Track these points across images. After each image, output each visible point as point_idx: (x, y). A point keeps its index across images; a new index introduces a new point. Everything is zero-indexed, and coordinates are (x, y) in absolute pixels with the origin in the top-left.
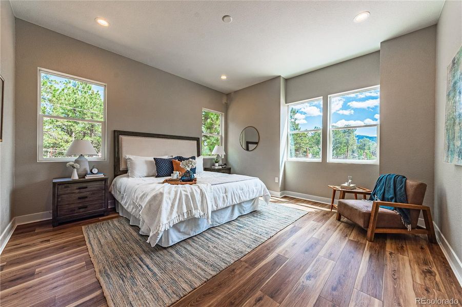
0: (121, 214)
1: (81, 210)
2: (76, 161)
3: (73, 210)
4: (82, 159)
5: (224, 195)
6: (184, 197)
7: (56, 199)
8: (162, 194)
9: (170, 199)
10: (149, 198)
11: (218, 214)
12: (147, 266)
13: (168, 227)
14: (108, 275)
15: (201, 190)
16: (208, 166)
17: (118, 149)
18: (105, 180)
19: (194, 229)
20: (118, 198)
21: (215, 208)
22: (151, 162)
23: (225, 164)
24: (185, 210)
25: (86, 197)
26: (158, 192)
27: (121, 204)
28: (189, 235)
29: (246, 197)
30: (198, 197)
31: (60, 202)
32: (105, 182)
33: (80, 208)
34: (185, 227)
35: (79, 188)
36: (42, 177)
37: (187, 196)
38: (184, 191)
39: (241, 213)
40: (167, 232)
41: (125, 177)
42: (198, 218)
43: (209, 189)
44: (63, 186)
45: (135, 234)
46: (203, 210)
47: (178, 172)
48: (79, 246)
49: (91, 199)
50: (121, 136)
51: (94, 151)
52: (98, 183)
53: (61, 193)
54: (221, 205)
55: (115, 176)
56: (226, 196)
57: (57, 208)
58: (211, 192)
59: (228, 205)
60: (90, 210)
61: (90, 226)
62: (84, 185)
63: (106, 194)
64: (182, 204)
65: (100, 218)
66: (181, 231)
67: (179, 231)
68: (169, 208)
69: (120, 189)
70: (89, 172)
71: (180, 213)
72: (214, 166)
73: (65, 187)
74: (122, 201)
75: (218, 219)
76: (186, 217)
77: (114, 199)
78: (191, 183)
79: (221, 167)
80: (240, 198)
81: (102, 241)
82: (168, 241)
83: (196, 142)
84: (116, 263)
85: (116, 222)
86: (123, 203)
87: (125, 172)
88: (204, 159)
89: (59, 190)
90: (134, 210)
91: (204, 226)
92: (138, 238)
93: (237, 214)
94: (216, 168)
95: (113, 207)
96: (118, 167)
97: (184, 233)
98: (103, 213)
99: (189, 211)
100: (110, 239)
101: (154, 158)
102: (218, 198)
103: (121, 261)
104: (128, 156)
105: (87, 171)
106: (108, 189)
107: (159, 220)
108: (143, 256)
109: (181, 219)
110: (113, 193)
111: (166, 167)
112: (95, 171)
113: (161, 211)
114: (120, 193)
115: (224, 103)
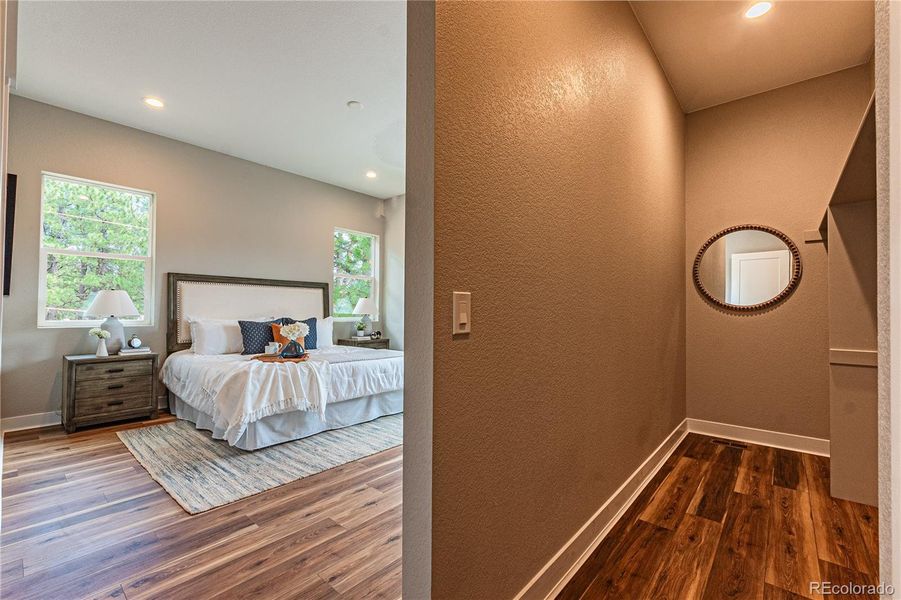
0: (179, 417)
1: (113, 408)
2: (104, 327)
3: (99, 408)
4: (113, 322)
5: (351, 379)
6: (280, 379)
7: (73, 389)
8: (246, 373)
9: (258, 381)
10: (227, 379)
11: (340, 407)
12: (223, 469)
13: (253, 419)
14: (168, 477)
15: (310, 370)
16: (345, 337)
17: (175, 306)
18: (153, 358)
19: (297, 429)
20: (175, 388)
21: (333, 399)
22: (234, 327)
23: (379, 333)
24: (282, 397)
25: (122, 387)
26: (242, 370)
27: (179, 399)
28: (290, 437)
29: (391, 384)
30: (304, 381)
31: (79, 393)
32: (153, 362)
33: (110, 404)
34: (283, 424)
35: (110, 371)
36: (44, 352)
37: (285, 378)
38: (282, 370)
39: (385, 412)
40: (253, 425)
41: (185, 353)
42: (303, 411)
43: (324, 367)
44: (84, 368)
45: (205, 439)
46: (312, 399)
47: (277, 344)
48: (118, 453)
49: (129, 390)
50: (179, 283)
51: (133, 308)
52: (141, 363)
53: (82, 378)
54: (344, 394)
55: (169, 353)
56: (355, 381)
57: (74, 403)
58: (328, 373)
59: (358, 395)
60: (127, 409)
61: (129, 431)
62: (119, 366)
63: (155, 383)
64: (278, 388)
65: (144, 423)
66: (276, 429)
67: (273, 430)
68: (257, 392)
69: (180, 373)
70: (125, 344)
71: (274, 400)
72: (356, 335)
73: (88, 369)
74: (182, 392)
75: (341, 417)
76: (282, 407)
77: (167, 392)
78: (297, 360)
79: (369, 338)
80: (379, 385)
81: (154, 447)
82: (256, 442)
83: (320, 291)
84: (178, 467)
85: (171, 426)
86: (183, 396)
87: (187, 345)
88: (334, 323)
89: (78, 373)
90: (203, 403)
91: (315, 424)
92: (210, 443)
93: (375, 412)
94: (359, 339)
95: (165, 407)
96: (174, 336)
97: (282, 434)
98: (148, 414)
99: (289, 400)
100: (165, 445)
101: (240, 322)
102: (338, 384)
103: (186, 465)
104: (192, 319)
105: (121, 344)
106: (157, 373)
107: (242, 409)
108: (218, 460)
109: (276, 409)
110: (164, 381)
111: (259, 336)
112: (137, 342)
113: (244, 396)
114: (179, 380)
115: (379, 216)
